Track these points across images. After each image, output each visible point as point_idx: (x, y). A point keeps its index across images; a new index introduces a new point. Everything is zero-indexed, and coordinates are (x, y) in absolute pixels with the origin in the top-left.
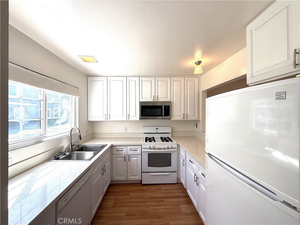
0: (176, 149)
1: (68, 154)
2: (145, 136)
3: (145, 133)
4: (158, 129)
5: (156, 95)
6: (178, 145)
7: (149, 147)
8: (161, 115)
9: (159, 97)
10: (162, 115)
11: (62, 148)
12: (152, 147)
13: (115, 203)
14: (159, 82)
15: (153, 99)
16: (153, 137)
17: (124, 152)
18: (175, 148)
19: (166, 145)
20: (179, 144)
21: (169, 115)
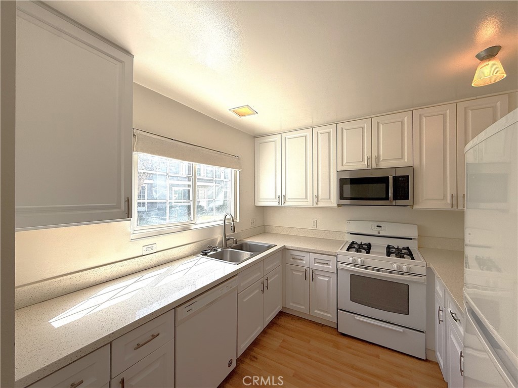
0: (424, 277)
1: (219, 250)
2: (350, 239)
3: (351, 234)
4: (381, 227)
5: (375, 154)
6: (428, 269)
7: (351, 262)
8: (384, 196)
9: (381, 159)
10: (387, 198)
11: (214, 241)
12: (359, 263)
13: (282, 347)
14: (381, 126)
15: (366, 164)
16: (370, 243)
17: (304, 262)
18: (421, 275)
19: (394, 263)
20: (431, 266)
21: (407, 198)
